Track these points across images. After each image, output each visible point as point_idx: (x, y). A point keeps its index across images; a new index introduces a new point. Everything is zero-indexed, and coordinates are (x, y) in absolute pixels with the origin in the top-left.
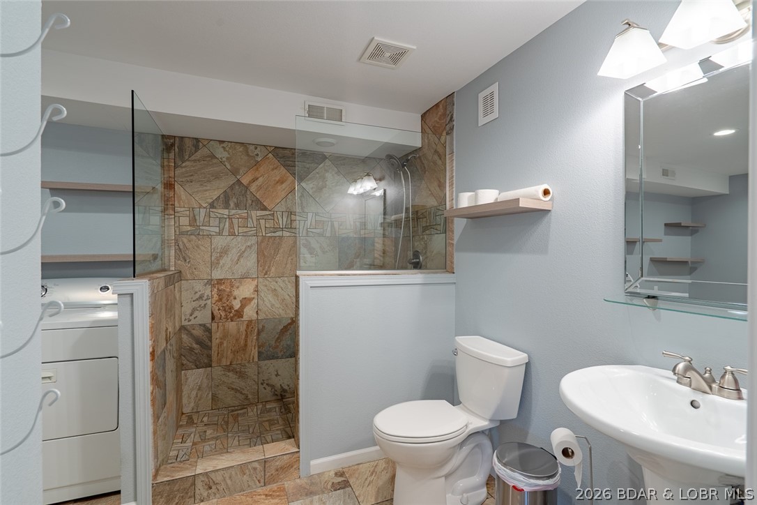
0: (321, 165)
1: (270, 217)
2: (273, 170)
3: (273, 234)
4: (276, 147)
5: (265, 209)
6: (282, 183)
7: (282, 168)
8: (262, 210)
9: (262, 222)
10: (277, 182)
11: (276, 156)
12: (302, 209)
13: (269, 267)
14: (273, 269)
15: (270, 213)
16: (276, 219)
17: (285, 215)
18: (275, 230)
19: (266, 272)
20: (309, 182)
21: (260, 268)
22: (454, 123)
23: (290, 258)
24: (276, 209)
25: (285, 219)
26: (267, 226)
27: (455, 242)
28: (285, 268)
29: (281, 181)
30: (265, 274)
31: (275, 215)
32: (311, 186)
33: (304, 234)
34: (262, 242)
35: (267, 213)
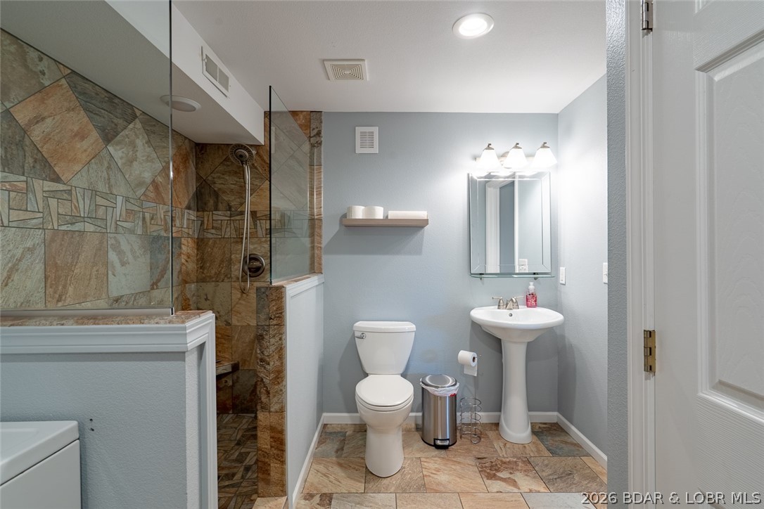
0: (131, 126)
1: (66, 196)
2: (68, 110)
3: (70, 228)
4: (73, 72)
5: (57, 179)
6: (83, 138)
7: (82, 112)
8: (53, 180)
9: (53, 202)
10: (76, 135)
11: (73, 87)
12: (110, 187)
13: (64, 287)
14: (71, 290)
15: (65, 188)
16: (74, 201)
17: (88, 194)
18: (75, 219)
19: (60, 296)
20: (118, 148)
21: (50, 291)
22: (322, 139)
23: (95, 269)
24: (74, 183)
25: (87, 201)
26: (60, 211)
27: (323, 246)
28: (88, 286)
29: (81, 136)
30: (58, 301)
31: (74, 192)
32: (120, 153)
33: (113, 230)
34: (53, 240)
35: (61, 187)
